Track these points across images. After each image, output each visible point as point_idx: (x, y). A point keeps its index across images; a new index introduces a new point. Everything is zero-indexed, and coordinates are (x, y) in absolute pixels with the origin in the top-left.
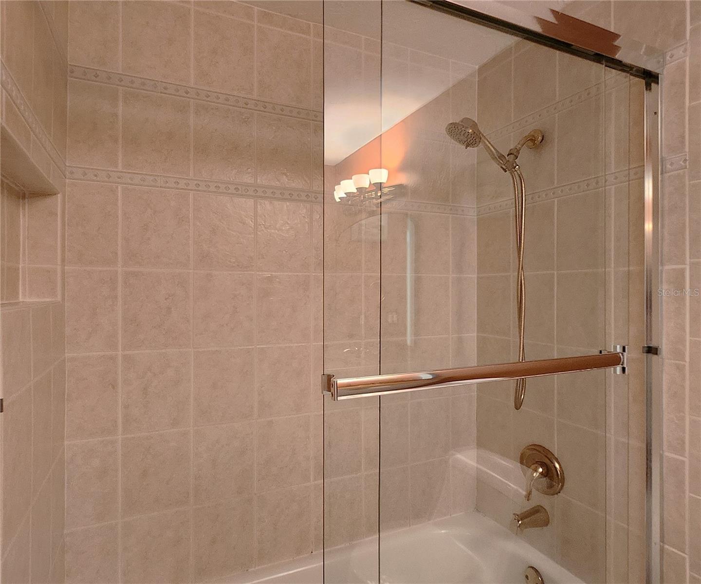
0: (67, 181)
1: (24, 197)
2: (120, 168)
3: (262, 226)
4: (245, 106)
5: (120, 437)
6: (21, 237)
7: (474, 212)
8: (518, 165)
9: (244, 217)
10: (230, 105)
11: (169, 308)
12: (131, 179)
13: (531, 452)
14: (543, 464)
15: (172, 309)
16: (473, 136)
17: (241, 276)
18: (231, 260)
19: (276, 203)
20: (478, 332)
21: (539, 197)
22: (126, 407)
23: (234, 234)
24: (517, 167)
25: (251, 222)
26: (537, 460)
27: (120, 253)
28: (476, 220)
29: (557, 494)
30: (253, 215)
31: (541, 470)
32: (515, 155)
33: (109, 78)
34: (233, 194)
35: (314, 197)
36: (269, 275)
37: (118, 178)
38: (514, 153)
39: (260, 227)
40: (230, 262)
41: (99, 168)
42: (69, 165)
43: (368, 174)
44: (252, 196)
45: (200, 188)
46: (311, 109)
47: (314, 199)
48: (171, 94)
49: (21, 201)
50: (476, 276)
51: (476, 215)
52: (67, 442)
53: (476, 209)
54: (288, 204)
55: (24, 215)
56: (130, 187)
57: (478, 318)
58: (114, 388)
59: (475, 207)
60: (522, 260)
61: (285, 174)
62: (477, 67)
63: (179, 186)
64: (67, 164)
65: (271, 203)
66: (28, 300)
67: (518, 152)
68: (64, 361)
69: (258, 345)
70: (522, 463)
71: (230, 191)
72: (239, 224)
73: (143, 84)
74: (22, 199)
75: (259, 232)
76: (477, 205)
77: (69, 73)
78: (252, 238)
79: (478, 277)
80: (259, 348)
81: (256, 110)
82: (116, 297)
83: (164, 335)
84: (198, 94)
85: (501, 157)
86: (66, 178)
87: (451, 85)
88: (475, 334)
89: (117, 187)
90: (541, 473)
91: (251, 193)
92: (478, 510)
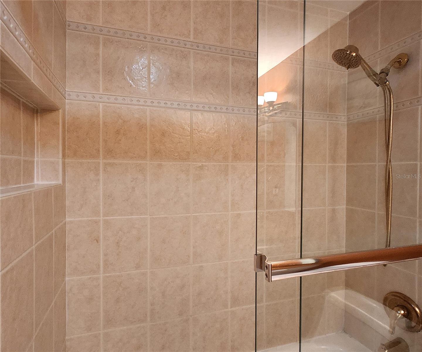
0: (66, 100)
1: (37, 112)
2: (101, 92)
3: (196, 130)
4: (184, 46)
5: (102, 275)
6: (36, 139)
7: (345, 118)
8: (388, 81)
9: (183, 124)
10: (175, 46)
11: (133, 188)
12: (108, 99)
13: (393, 297)
14: (403, 308)
15: (136, 189)
16: (355, 59)
17: (181, 165)
18: (175, 154)
19: (205, 114)
20: (347, 205)
21: (403, 106)
22: (105, 255)
23: (177, 136)
24: (388, 82)
25: (188, 128)
26: (399, 304)
27: (101, 150)
28: (346, 124)
29: (417, 332)
30: (189, 122)
31: (402, 312)
32: (386, 73)
33: (94, 29)
34: (176, 108)
35: (232, 110)
36: (201, 165)
37: (100, 99)
38: (385, 72)
39: (194, 131)
40: (174, 155)
41: (87, 92)
42: (68, 90)
43: (264, 96)
44: (188, 109)
45: (154, 104)
46: (230, 48)
47: (232, 111)
48: (134, 39)
49: (35, 115)
50: (346, 165)
51: (346, 121)
52: (68, 278)
53: (346, 116)
54: (214, 115)
55: (37, 125)
56: (108, 105)
57: (347, 196)
58: (98, 242)
59: (346, 115)
60: (391, 153)
61: (212, 94)
62: (348, 13)
63: (140, 103)
64: (66, 90)
65: (202, 114)
66: (40, 183)
67: (389, 70)
68: (65, 224)
69: (193, 213)
70: (384, 304)
71: (174, 106)
72: (180, 129)
73: (116, 33)
74: (36, 114)
75: (194, 134)
76: (347, 113)
77: (67, 27)
78: (189, 139)
79: (347, 166)
80: (194, 216)
81: (192, 49)
82: (99, 180)
83: (130, 206)
84: (153, 39)
85: (375, 74)
86: (66, 99)
87: (329, 27)
88: (345, 207)
89: (99, 105)
90: (404, 315)
91: (188, 107)
92: (345, 331)
